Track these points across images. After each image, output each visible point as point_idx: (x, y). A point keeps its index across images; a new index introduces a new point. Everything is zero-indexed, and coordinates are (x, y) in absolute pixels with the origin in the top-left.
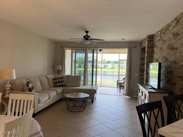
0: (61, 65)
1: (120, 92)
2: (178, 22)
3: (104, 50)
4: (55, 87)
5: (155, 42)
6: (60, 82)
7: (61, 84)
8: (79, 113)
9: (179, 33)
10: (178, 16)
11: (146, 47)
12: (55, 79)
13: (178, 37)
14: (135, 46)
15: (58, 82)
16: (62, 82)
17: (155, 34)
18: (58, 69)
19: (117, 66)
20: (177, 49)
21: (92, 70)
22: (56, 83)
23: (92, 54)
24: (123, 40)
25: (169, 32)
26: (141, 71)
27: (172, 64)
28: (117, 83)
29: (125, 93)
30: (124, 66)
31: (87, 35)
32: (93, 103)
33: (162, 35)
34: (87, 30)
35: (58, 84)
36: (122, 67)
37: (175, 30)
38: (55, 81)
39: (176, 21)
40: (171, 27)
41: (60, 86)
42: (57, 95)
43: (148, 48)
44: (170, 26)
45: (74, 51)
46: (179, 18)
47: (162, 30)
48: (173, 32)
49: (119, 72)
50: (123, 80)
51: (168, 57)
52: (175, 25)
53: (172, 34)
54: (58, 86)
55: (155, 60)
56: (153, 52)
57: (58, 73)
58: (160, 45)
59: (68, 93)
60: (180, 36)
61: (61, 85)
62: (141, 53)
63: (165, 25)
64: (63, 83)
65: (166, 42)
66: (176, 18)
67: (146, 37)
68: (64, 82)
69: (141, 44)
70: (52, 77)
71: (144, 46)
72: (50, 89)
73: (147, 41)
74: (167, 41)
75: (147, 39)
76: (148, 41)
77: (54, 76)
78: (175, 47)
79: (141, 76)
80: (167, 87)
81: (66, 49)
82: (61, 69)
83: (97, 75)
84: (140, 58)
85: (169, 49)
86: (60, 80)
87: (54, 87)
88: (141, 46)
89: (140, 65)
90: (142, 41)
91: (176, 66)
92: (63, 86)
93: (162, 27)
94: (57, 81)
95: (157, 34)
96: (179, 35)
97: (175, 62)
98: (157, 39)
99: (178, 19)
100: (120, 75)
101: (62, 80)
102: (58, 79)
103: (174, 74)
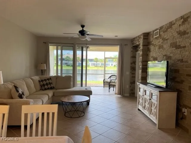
0: (45, 64)
1: (109, 92)
2: (185, 20)
3: (91, 47)
4: (43, 90)
5: (152, 40)
6: (48, 84)
7: (49, 86)
8: (80, 118)
9: (187, 32)
10: (186, 14)
11: (141, 44)
12: (42, 81)
13: (186, 35)
14: (126, 44)
15: (45, 84)
16: (50, 84)
17: (151, 32)
18: (42, 69)
19: (91, 64)
20: (184, 47)
21: (81, 68)
22: (44, 85)
23: (81, 51)
24: (116, 37)
25: (172, 31)
26: (132, 70)
27: (177, 62)
28: (104, 82)
29: (117, 92)
30: (98, 64)
31: (83, 29)
32: (89, 106)
33: (162, 33)
34: (84, 24)
35: (46, 87)
36: (97, 65)
37: (182, 29)
38: (42, 83)
39: (183, 20)
40: (176, 25)
41: (48, 89)
42: (49, 99)
43: (143, 45)
44: (173, 24)
45: (59, 47)
46: (187, 16)
47: (162, 28)
48: (178, 30)
49: (105, 71)
50: (109, 79)
51: (172, 55)
52: (181, 23)
53: (177, 32)
54: (45, 89)
55: (152, 59)
56: (149, 50)
57: (42, 73)
58: (159, 43)
59: (64, 97)
60: (189, 35)
61: (50, 88)
62: (132, 51)
63: (167, 23)
64: (52, 86)
65: (168, 41)
66: (184, 16)
67: (141, 35)
68: (52, 84)
69: (133, 41)
70: (37, 78)
71: (137, 44)
72: (37, 93)
73: (142, 39)
74: (169, 39)
75: (142, 37)
76: (144, 39)
77: (39, 77)
78: (181, 46)
79: (132, 74)
80: (171, 85)
81: (50, 45)
82: (46, 69)
83: (87, 75)
84: (132, 55)
85: (173, 47)
86: (48, 81)
87: (41, 90)
88: (133, 44)
89: (131, 64)
90: (134, 38)
91: (184, 64)
92: (52, 88)
93: (162, 25)
94: (44, 82)
95: (155, 32)
96: (188, 33)
97: (182, 61)
98: (154, 37)
99: (185, 17)
100: (106, 74)
101: (50, 81)
102: (45, 80)
103: (180, 72)
